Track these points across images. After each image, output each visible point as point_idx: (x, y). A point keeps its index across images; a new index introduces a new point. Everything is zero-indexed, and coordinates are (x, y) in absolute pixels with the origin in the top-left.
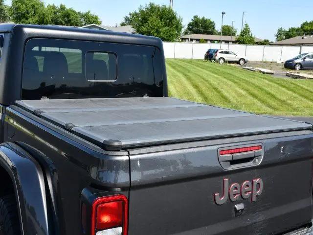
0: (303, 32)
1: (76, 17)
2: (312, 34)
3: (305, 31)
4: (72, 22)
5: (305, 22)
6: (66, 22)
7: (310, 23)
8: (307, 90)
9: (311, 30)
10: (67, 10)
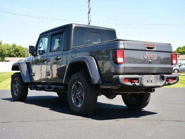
0: (178, 53)
1: (24, 51)
2: (184, 54)
3: (179, 53)
4: (21, 54)
5: (179, 47)
6: (16, 55)
7: (183, 48)
8: (182, 80)
9: (183, 52)
10: (17, 46)
